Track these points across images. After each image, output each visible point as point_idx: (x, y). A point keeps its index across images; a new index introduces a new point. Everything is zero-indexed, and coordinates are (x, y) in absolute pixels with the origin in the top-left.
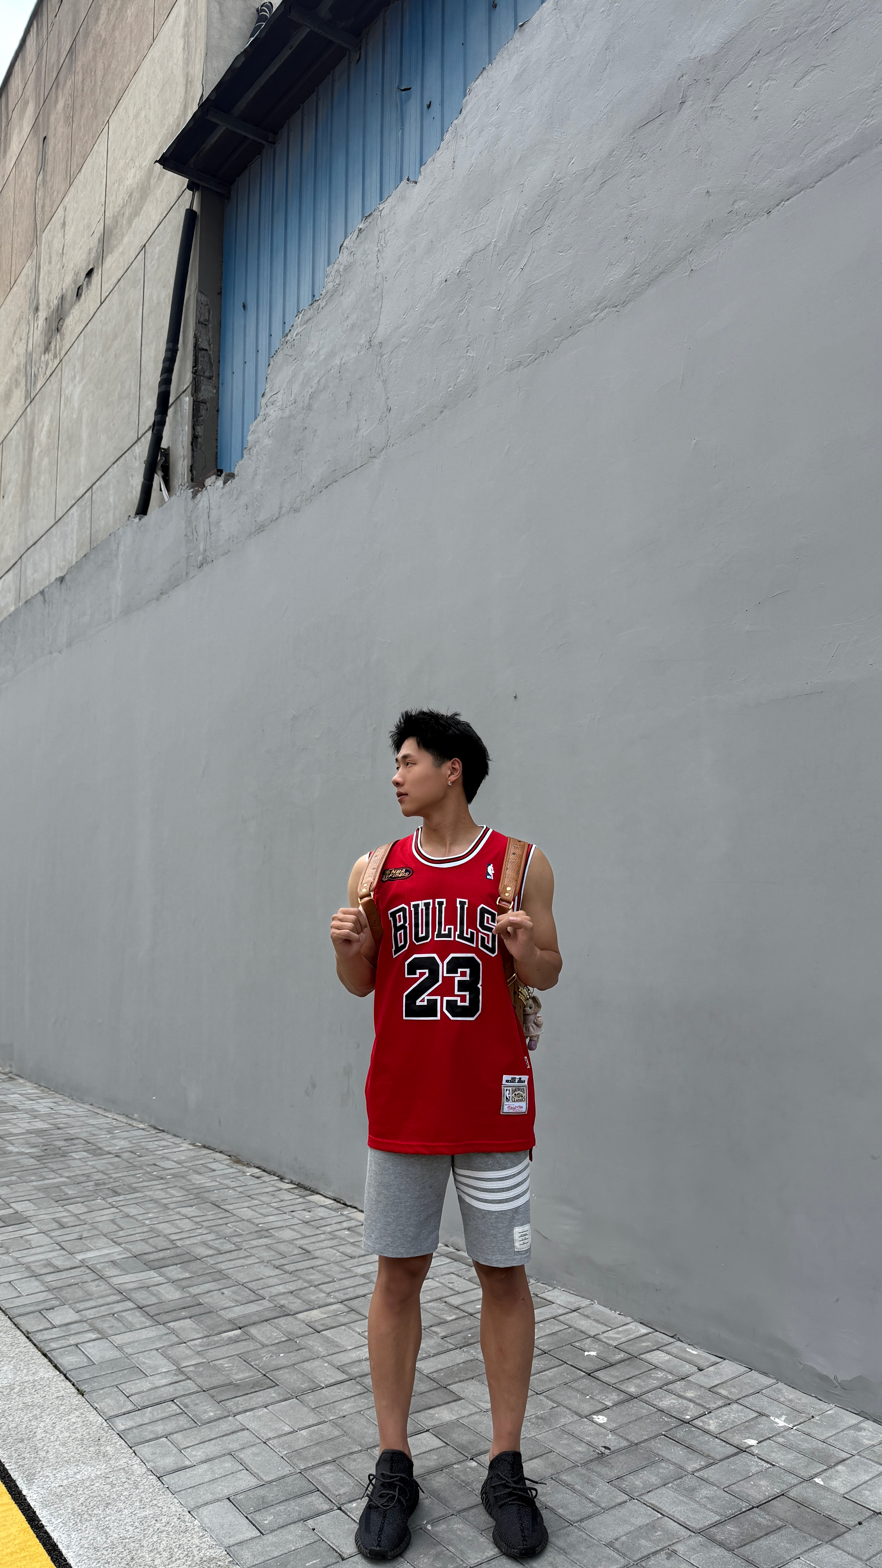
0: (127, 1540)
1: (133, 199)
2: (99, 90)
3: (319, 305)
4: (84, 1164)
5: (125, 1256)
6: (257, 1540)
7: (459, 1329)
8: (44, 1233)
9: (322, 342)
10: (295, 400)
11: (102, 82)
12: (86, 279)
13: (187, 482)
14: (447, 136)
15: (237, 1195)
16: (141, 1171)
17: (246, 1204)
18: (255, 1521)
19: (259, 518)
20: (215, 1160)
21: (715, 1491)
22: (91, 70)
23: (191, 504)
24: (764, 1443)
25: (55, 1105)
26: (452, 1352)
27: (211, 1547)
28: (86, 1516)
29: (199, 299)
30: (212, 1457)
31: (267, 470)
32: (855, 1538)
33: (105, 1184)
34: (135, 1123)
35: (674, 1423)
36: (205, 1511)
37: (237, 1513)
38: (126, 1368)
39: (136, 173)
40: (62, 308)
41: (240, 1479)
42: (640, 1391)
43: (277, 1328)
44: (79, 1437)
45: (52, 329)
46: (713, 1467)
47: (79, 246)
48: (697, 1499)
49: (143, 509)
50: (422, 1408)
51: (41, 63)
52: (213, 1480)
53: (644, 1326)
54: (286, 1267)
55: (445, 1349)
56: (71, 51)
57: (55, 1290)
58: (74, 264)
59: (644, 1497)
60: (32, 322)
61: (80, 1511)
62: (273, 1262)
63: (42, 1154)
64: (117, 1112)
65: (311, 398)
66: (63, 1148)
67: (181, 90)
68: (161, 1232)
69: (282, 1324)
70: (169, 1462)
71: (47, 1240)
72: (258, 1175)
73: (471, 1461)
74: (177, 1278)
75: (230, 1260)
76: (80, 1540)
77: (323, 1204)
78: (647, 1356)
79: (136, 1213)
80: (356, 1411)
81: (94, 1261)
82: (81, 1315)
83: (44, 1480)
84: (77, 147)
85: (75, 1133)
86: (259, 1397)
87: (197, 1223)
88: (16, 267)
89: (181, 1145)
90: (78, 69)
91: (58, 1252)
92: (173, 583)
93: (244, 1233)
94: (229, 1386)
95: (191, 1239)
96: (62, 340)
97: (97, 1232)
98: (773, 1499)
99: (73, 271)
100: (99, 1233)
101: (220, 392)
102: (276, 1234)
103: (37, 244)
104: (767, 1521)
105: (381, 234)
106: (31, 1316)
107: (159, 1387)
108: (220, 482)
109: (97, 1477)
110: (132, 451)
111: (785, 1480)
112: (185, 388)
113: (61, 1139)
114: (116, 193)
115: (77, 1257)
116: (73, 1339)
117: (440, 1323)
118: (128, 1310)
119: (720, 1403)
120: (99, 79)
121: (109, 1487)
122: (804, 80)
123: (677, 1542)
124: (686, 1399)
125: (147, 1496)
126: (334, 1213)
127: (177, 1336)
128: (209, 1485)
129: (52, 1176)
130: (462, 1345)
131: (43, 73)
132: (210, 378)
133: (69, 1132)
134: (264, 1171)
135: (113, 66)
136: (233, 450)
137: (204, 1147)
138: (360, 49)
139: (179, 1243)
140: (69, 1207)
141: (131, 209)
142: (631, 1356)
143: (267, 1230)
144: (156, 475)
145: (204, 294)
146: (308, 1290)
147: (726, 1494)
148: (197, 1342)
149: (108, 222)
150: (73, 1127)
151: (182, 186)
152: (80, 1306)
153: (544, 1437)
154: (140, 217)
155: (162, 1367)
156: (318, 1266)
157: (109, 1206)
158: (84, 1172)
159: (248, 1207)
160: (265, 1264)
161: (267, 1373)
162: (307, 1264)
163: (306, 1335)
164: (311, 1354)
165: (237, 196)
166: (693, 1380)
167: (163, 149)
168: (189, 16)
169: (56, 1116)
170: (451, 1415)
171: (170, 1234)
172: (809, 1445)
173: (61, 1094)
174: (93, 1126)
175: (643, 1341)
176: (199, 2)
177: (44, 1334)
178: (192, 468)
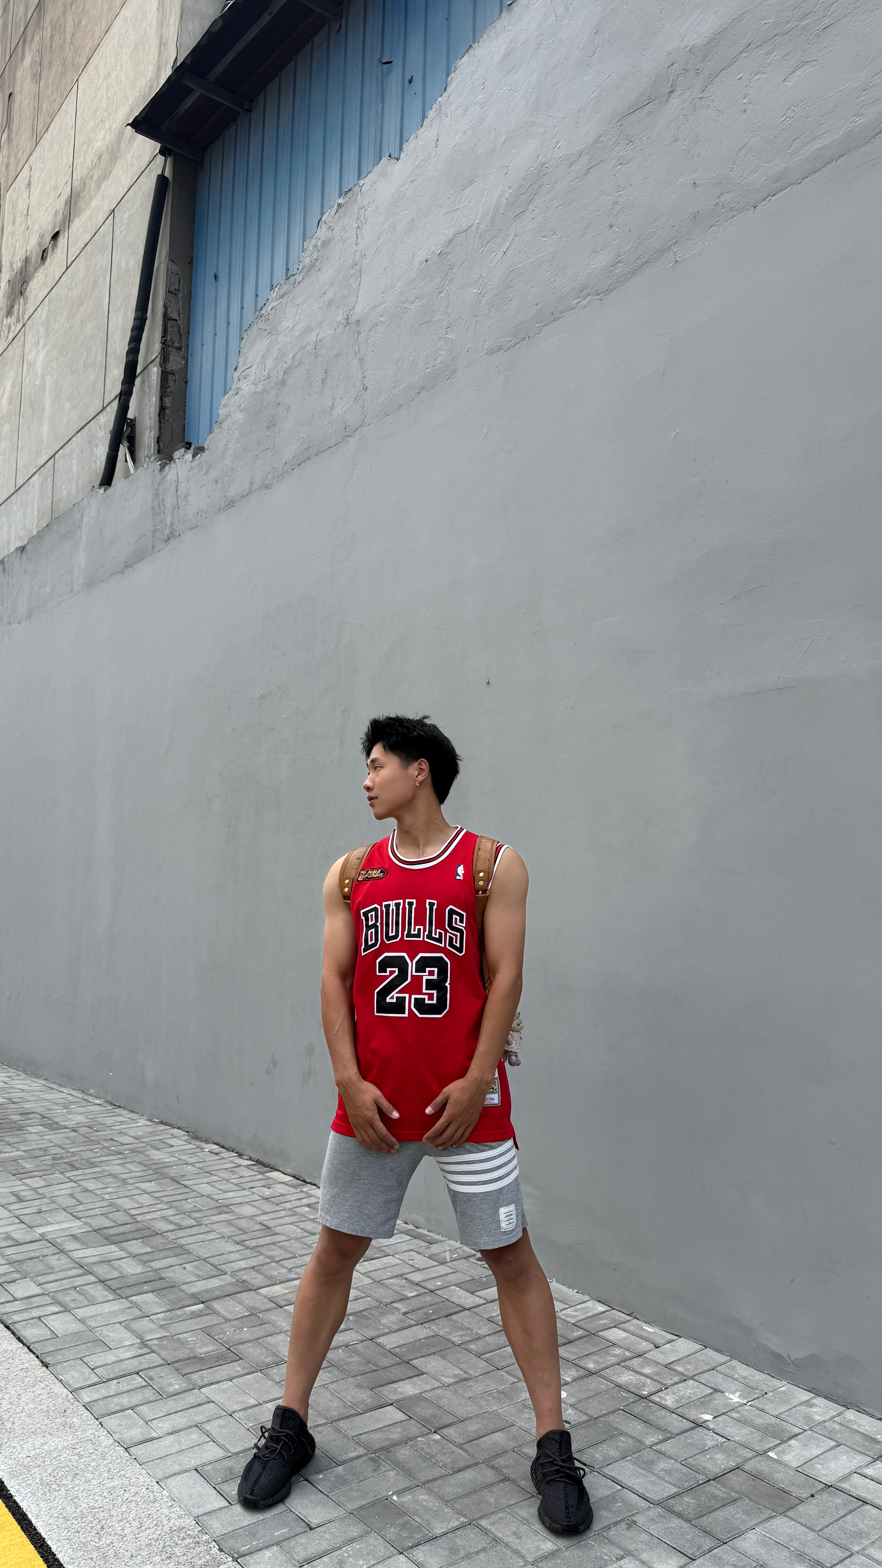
0: (96, 1510)
1: (102, 162)
2: (68, 47)
3: (296, 279)
4: (40, 1138)
5: (85, 1230)
6: (226, 1510)
7: (421, 1305)
8: (2, 1206)
9: (298, 317)
10: (269, 374)
11: (71, 39)
12: (52, 242)
13: (154, 454)
14: (431, 114)
15: (196, 1170)
16: (98, 1146)
17: (206, 1180)
18: (223, 1492)
19: (229, 493)
20: (173, 1136)
21: (673, 1464)
22: (60, 26)
23: (159, 476)
24: (719, 1419)
25: (9, 1079)
26: (413, 1328)
27: (180, 1517)
28: (54, 1486)
29: (170, 267)
30: (179, 1428)
31: (238, 445)
32: (808, 1510)
33: (62, 1158)
34: (90, 1099)
35: (632, 1398)
36: (173, 1482)
37: (205, 1484)
38: (90, 1341)
39: (105, 135)
40: (26, 271)
41: (207, 1450)
42: (598, 1367)
43: (239, 1303)
44: (45, 1409)
45: (15, 293)
46: (670, 1441)
47: (45, 208)
48: (656, 1472)
49: (107, 480)
50: (386, 1382)
51: (8, 15)
52: (180, 1451)
53: (602, 1304)
54: (247, 1242)
55: (407, 1325)
56: (40, 5)
57: (16, 1263)
58: (39, 225)
59: (603, 1470)
61: (48, 1481)
62: (233, 1237)
64: (73, 1087)
65: (285, 373)
66: (19, 1122)
67: (154, 51)
68: (121, 1206)
69: (244, 1299)
70: (136, 1433)
71: (7, 1214)
72: (216, 1151)
73: (435, 1434)
74: (138, 1253)
75: (191, 1236)
76: (50, 1509)
77: (282, 1181)
78: (605, 1334)
79: (95, 1188)
80: (320, 1384)
81: (54, 1234)
82: (43, 1289)
83: (11, 1450)
84: (44, 106)
85: (30, 1107)
86: (224, 1370)
87: (156, 1198)
89: (139, 1120)
90: (46, 25)
91: (17, 1225)
92: (138, 557)
93: (204, 1209)
94: (193, 1360)
95: (151, 1214)
96: (25, 304)
97: (55, 1206)
98: (728, 1472)
99: (38, 234)
100: (58, 1207)
101: (189, 363)
102: (237, 1211)
104: (723, 1493)
105: (360, 210)
107: (124, 1360)
108: (189, 456)
109: (64, 1448)
110: (97, 420)
111: (740, 1453)
112: (153, 358)
113: (16, 1113)
114: (85, 154)
115: (36, 1231)
116: (35, 1313)
117: (401, 1300)
118: (90, 1284)
119: (676, 1379)
120: (69, 36)
121: (76, 1457)
122: (795, 75)
123: (637, 1513)
124: (643, 1375)
125: (115, 1466)
126: (293, 1190)
127: (140, 1310)
128: (177, 1456)
129: (8, 1150)
130: (423, 1321)
131: (10, 26)
132: (179, 349)
133: (24, 1106)
134: (223, 1147)
135: (83, 23)
136: (201, 422)
137: (162, 1123)
138: (341, 18)
139: (139, 1218)
140: (27, 1181)
141: (100, 172)
142: (589, 1334)
143: (227, 1206)
144: (121, 445)
145: (175, 263)
146: (269, 1266)
147: (683, 1467)
148: (160, 1316)
149: (75, 184)
150: (28, 1101)
151: (154, 151)
152: (42, 1279)
153: (506, 1411)
154: (110, 181)
155: (126, 1341)
156: (279, 1242)
157: (67, 1180)
158: (41, 1146)
159: (207, 1183)
160: (226, 1240)
161: (231, 1346)
162: (268, 1240)
163: (269, 1310)
164: (274, 1329)
165: (211, 165)
166: (650, 1357)
167: (136, 112)
169: (11, 1091)
170: (414, 1390)
171: (130, 1209)
172: (762, 1421)
173: (14, 1069)
174: (49, 1100)
175: (601, 1319)
177: (6, 1307)
178: (158, 440)
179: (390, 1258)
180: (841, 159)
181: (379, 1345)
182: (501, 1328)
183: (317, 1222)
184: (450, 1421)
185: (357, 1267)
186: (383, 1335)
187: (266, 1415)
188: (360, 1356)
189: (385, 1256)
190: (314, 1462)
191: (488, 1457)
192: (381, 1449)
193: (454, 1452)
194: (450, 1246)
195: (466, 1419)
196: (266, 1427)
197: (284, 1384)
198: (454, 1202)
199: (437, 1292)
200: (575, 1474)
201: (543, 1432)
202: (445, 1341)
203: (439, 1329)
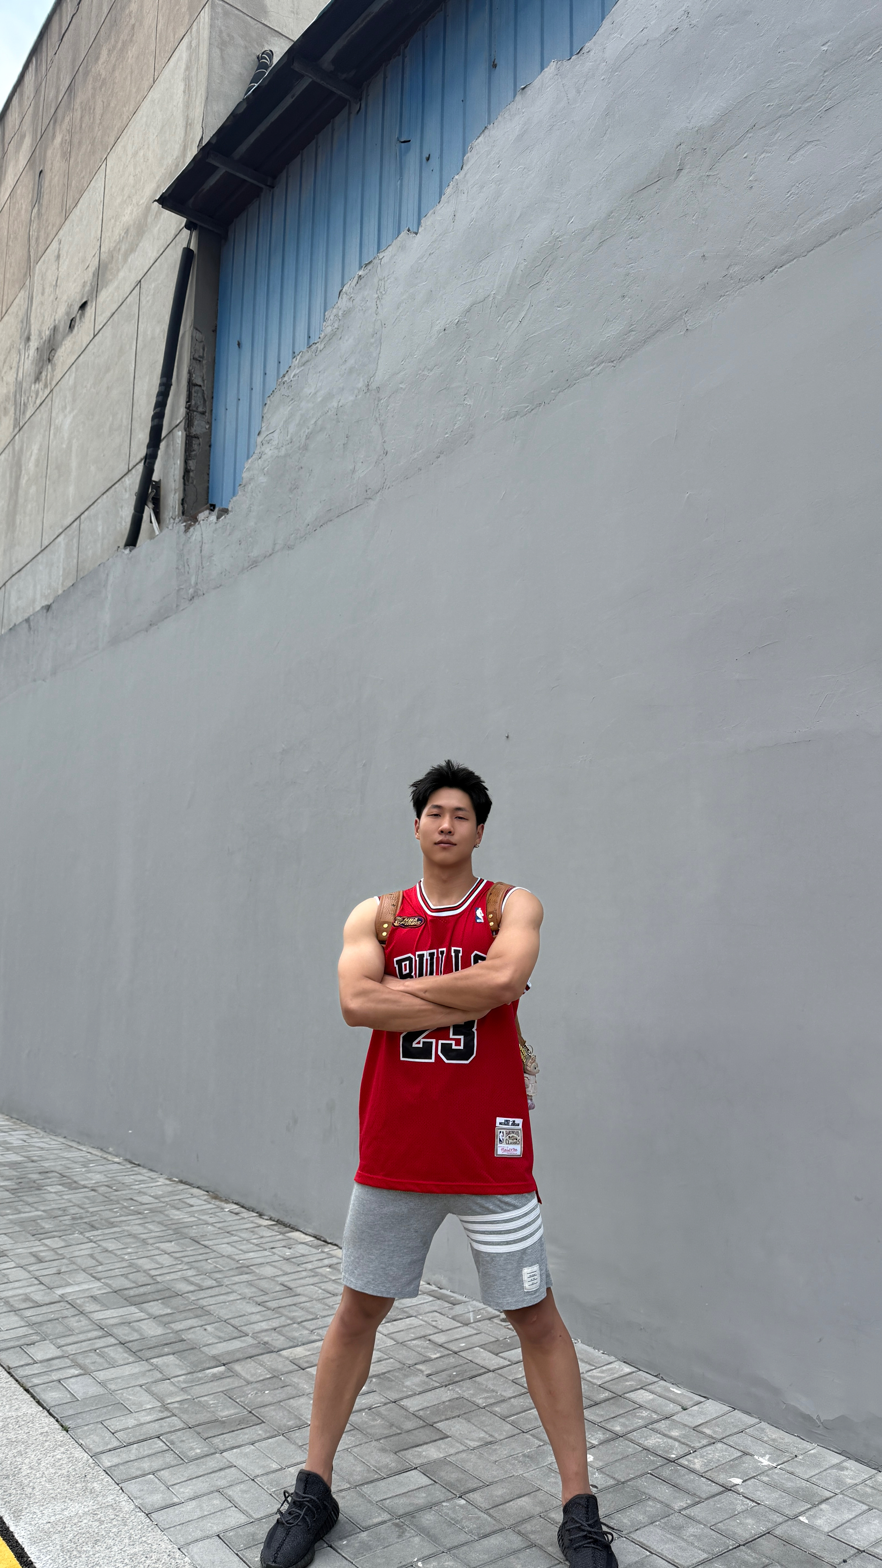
1: (129, 235)
2: (97, 127)
3: (317, 348)
4: (60, 1198)
5: (105, 1291)
7: (445, 1367)
8: (22, 1267)
9: (319, 384)
10: (291, 439)
11: (100, 120)
12: (80, 311)
13: (179, 515)
14: (448, 191)
15: (216, 1230)
16: (117, 1206)
17: (226, 1240)
18: (246, 1558)
19: (252, 554)
20: (193, 1196)
21: (702, 1529)
22: (90, 109)
23: (183, 537)
24: (749, 1482)
25: (27, 1137)
26: (437, 1390)
28: (75, 1553)
29: (194, 335)
30: (200, 1494)
31: (261, 507)
33: (81, 1218)
34: (110, 1157)
35: (659, 1462)
36: (195, 1549)
37: (227, 1550)
38: (110, 1404)
39: (133, 210)
40: (54, 339)
41: (229, 1516)
42: (625, 1430)
43: (261, 1365)
44: (65, 1474)
45: (43, 360)
46: (699, 1505)
47: (73, 279)
48: (685, 1537)
49: (132, 541)
50: (410, 1445)
51: (40, 98)
52: (202, 1517)
53: (628, 1365)
54: (268, 1304)
55: (431, 1387)
56: (70, 88)
57: (35, 1325)
58: (68, 296)
59: (632, 1535)
60: (23, 352)
61: (69, 1547)
62: (254, 1298)
63: (17, 1187)
64: (92, 1145)
65: (307, 438)
66: (37, 1182)
67: (180, 132)
68: (141, 1267)
69: (265, 1360)
70: (157, 1499)
71: (26, 1275)
72: (236, 1211)
73: (460, 1499)
74: (158, 1314)
75: (211, 1297)
77: (304, 1241)
78: (631, 1395)
79: (114, 1248)
80: (343, 1448)
81: (74, 1295)
82: (63, 1351)
83: (31, 1516)
84: (74, 182)
85: (49, 1166)
86: (246, 1434)
87: (176, 1258)
88: (8, 297)
89: (158, 1179)
90: (76, 107)
91: (36, 1286)
92: (163, 615)
93: (224, 1269)
94: (215, 1423)
95: (171, 1274)
96: (53, 370)
97: (75, 1267)
98: (759, 1537)
99: (67, 303)
100: (77, 1268)
101: (213, 428)
102: (257, 1271)
103: (30, 275)
104: (754, 1559)
105: (380, 282)
106: (11, 1351)
107: (144, 1424)
108: (213, 518)
109: (85, 1513)
110: (122, 482)
111: (770, 1518)
112: (178, 423)
113: (35, 1171)
114: (113, 228)
115: (56, 1292)
116: (55, 1375)
117: (425, 1361)
118: (110, 1346)
119: (705, 1442)
120: (98, 117)
121: (97, 1523)
122: (798, 154)
124: (671, 1437)
125: (136, 1532)
126: (314, 1251)
127: (161, 1372)
128: (198, 1522)
129: (27, 1210)
130: (447, 1383)
131: (41, 108)
132: (203, 413)
133: (42, 1165)
134: (243, 1207)
135: (112, 105)
136: (224, 485)
137: (181, 1182)
138: (360, 100)
139: (159, 1279)
140: (46, 1241)
141: (127, 245)
142: (615, 1395)
143: (248, 1267)
144: (146, 507)
145: (199, 331)
146: (291, 1327)
147: (713, 1532)
148: (181, 1378)
149: (103, 256)
150: (47, 1160)
151: (180, 226)
152: (61, 1342)
153: (532, 1475)
154: (137, 253)
155: (146, 1404)
156: (301, 1303)
157: (87, 1240)
158: (60, 1206)
159: (228, 1244)
160: (247, 1301)
161: (253, 1409)
162: (289, 1301)
163: (291, 1372)
165: (235, 238)
166: (678, 1420)
167: (162, 189)
168: (190, 60)
169: (29, 1149)
170: (438, 1453)
171: (150, 1270)
172: (792, 1484)
173: (33, 1127)
174: (68, 1159)
175: (627, 1381)
176: (201, 48)
177: (26, 1370)
178: (183, 502)
179: (413, 1320)
180: (845, 233)
181: (402, 1407)
182: (524, 1390)
183: (339, 1283)
184: (475, 1486)
185: (380, 1328)
186: (407, 1397)
187: (290, 1481)
188: (383, 1419)
189: (407, 1317)
190: (337, 1528)
191: (514, 1522)
192: (406, 1514)
193: (480, 1517)
194: (475, 1306)
195: (491, 1484)
196: (289, 1491)
197: (308, 1448)
198: (477, 1262)
199: (461, 1353)
200: (602, 1540)
201: (569, 1497)
202: (470, 1403)
203: (464, 1391)
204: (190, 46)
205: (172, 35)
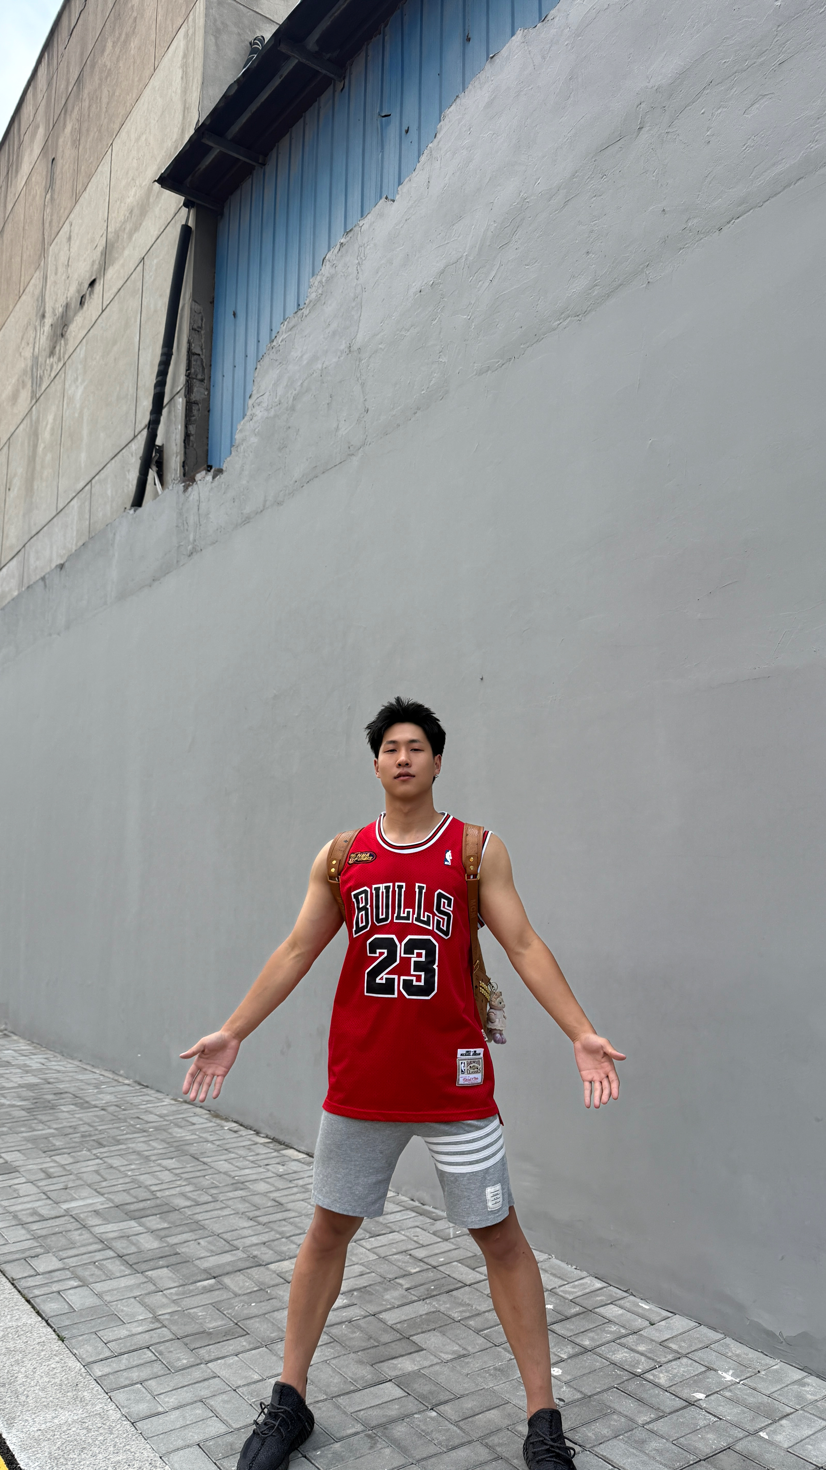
1: (133, 215)
2: (103, 115)
3: (303, 313)
4: (71, 1117)
5: (108, 1206)
7: (424, 1281)
8: (31, 1182)
9: (305, 348)
10: (280, 401)
11: (106, 108)
12: (89, 289)
13: (180, 476)
14: (423, 158)
15: (215, 1148)
16: (125, 1124)
17: (224, 1157)
19: (245, 511)
20: (195, 1115)
21: (664, 1444)
22: (97, 98)
23: (182, 497)
24: (712, 1397)
25: (46, 1060)
26: (415, 1304)
28: (62, 1460)
29: (193, 307)
30: (184, 1403)
31: (253, 466)
33: (90, 1136)
34: (121, 1079)
35: (626, 1376)
36: (175, 1457)
37: (206, 1459)
38: (104, 1315)
39: (136, 192)
40: (66, 315)
41: (210, 1426)
42: (593, 1345)
43: (249, 1278)
44: (58, 1382)
45: (57, 335)
46: (662, 1420)
47: (83, 259)
48: (647, 1452)
49: (138, 501)
50: (386, 1358)
51: (51, 90)
52: (184, 1426)
53: (599, 1281)
54: (259, 1218)
55: (409, 1300)
56: (79, 80)
57: (40, 1239)
58: (78, 275)
59: (595, 1449)
60: (38, 328)
62: (247, 1213)
63: (32, 1106)
64: (105, 1068)
65: (294, 399)
66: (52, 1102)
67: (179, 116)
68: (142, 1183)
69: (254, 1274)
70: (142, 1408)
71: (34, 1190)
72: (235, 1129)
73: (431, 1411)
74: (155, 1229)
75: (206, 1211)
77: (296, 1158)
78: (601, 1310)
79: (119, 1164)
81: (78, 1210)
82: (64, 1263)
83: (23, 1424)
84: (83, 167)
85: (64, 1087)
86: (231, 1345)
87: (176, 1174)
88: (25, 277)
89: (164, 1100)
90: (84, 97)
91: (43, 1201)
92: (165, 570)
93: (220, 1185)
94: (202, 1335)
95: (170, 1190)
96: (66, 344)
97: (81, 1183)
98: (720, 1452)
99: (77, 282)
100: (84, 1183)
101: (211, 394)
102: (251, 1187)
103: (44, 256)
105: (361, 248)
106: (16, 1263)
107: (136, 1334)
108: (209, 477)
109: (74, 1421)
110: (129, 448)
111: (731, 1433)
112: (178, 390)
113: (50, 1092)
114: (118, 210)
115: (62, 1207)
116: (55, 1287)
117: (404, 1276)
118: (109, 1259)
119: (670, 1357)
120: (104, 106)
121: (85, 1431)
122: (753, 108)
124: (638, 1352)
125: (121, 1441)
127: (154, 1285)
128: (181, 1431)
129: (40, 1128)
130: (425, 1297)
131: (53, 100)
132: (202, 380)
133: (58, 1086)
134: (241, 1125)
135: (117, 94)
136: (222, 447)
138: (344, 78)
139: (159, 1194)
140: (57, 1158)
141: (131, 225)
142: (585, 1310)
143: (243, 1183)
144: (150, 470)
145: (197, 303)
146: (280, 1241)
147: (674, 1447)
148: (173, 1291)
149: (110, 236)
150: (63, 1082)
151: (179, 204)
152: (63, 1254)
153: (502, 1389)
154: (140, 232)
155: (139, 1315)
157: (94, 1157)
158: (72, 1124)
159: (225, 1160)
160: (240, 1216)
161: (238, 1321)
162: (279, 1216)
163: (277, 1285)
164: (280, 1304)
165: (230, 213)
166: (645, 1335)
167: (162, 169)
168: (187, 48)
169: (47, 1072)
170: (413, 1366)
171: (151, 1185)
172: (754, 1400)
173: (51, 1051)
174: (82, 1081)
175: (598, 1296)
176: (197, 36)
177: (28, 1281)
178: (184, 465)
179: (395, 1235)
180: (799, 183)
181: (381, 1320)
184: (446, 1398)
186: (386, 1310)
188: (362, 1331)
189: (390, 1233)
190: (312, 1438)
191: (482, 1435)
192: (379, 1426)
193: (449, 1429)
195: (462, 1396)
196: (266, 1403)
197: (285, 1360)
198: (442, 1181)
199: (439, 1268)
200: (565, 1454)
201: (534, 1410)
202: (446, 1317)
203: (440, 1305)
204: (187, 34)
205: (170, 26)
